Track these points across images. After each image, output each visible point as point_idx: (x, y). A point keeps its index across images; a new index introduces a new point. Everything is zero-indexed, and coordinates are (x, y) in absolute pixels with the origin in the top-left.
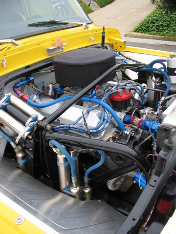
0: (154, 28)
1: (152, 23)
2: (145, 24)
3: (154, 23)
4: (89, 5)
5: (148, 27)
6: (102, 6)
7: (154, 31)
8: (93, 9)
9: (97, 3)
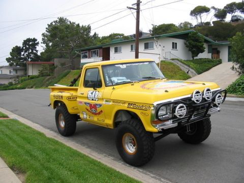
0: (240, 89)
1: (239, 85)
2: (233, 87)
3: (240, 85)
4: (188, 73)
5: (235, 89)
6: (199, 73)
7: (240, 91)
8: (191, 76)
9: (195, 70)
